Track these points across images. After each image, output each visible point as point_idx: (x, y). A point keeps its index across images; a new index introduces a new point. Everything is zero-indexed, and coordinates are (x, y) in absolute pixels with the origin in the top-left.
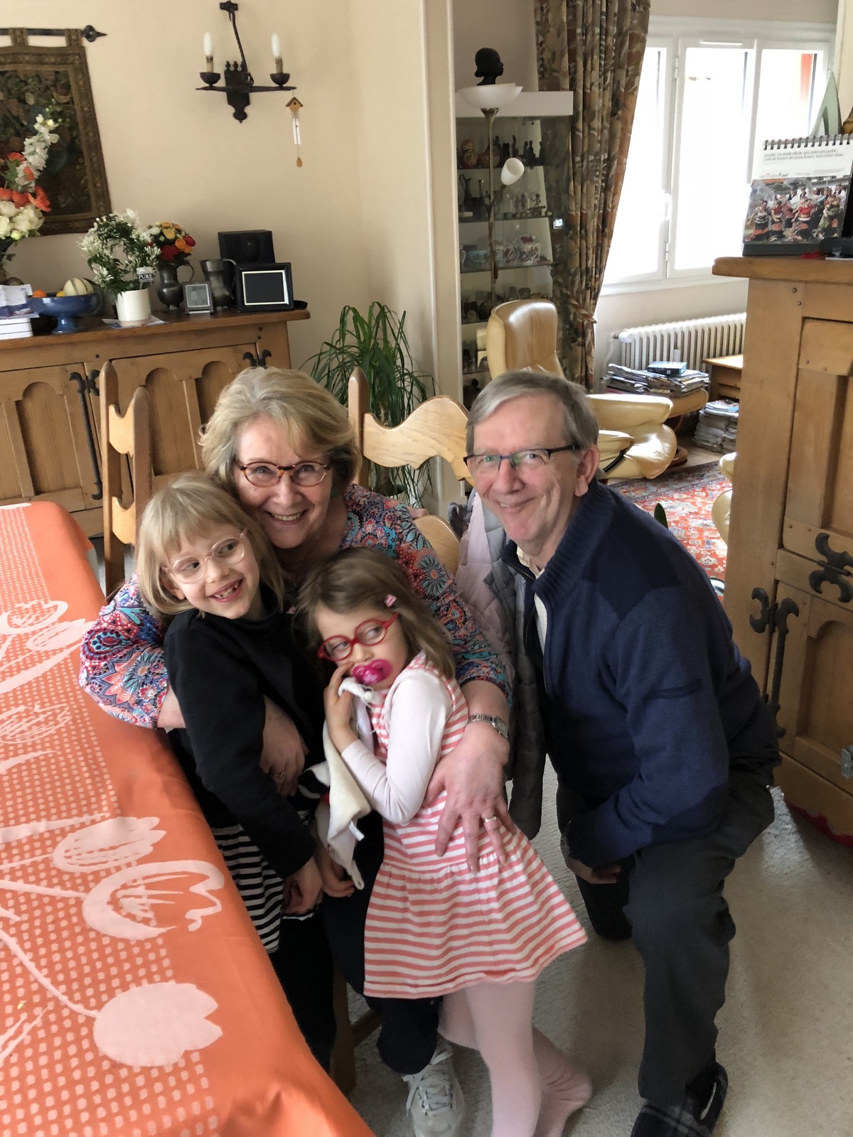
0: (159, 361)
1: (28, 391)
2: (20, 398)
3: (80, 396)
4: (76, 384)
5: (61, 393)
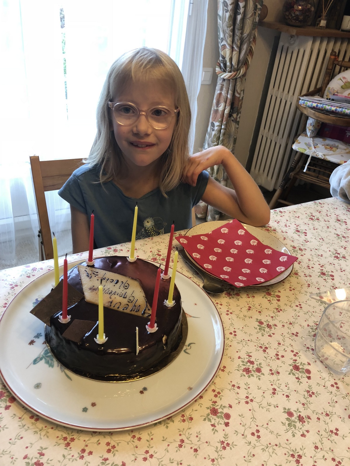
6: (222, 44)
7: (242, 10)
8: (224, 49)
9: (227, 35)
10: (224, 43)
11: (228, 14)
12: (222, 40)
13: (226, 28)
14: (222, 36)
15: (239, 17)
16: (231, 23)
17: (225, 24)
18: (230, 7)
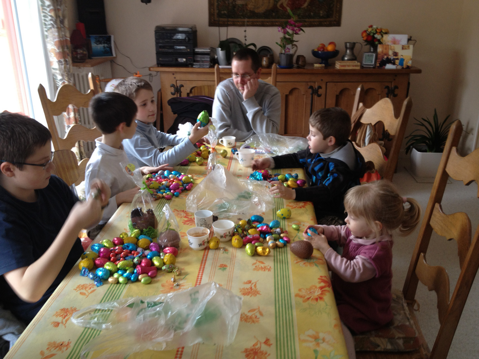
0: (347, 85)
1: (291, 92)
2: (288, 93)
3: (311, 96)
4: (310, 91)
5: (304, 94)
11: (63, 66)
18: (63, 63)
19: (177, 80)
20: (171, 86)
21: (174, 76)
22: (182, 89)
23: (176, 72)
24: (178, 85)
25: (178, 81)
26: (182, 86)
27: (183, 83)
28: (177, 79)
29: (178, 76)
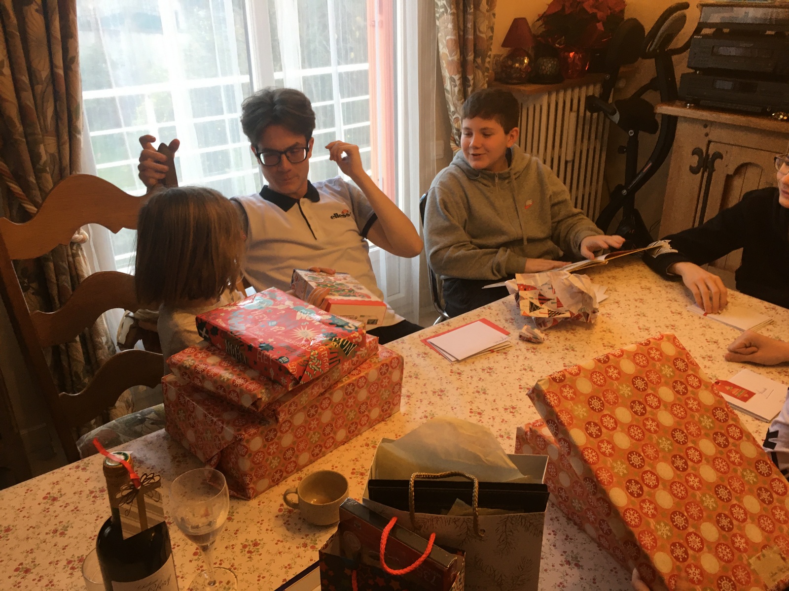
6: (454, 117)
7: (472, 82)
8: (457, 122)
9: (458, 108)
10: (456, 115)
12: (454, 113)
13: (457, 102)
14: (452, 109)
15: (470, 89)
16: (461, 96)
17: (455, 98)
19: (710, 142)
20: (693, 154)
21: (707, 130)
22: (718, 162)
23: (712, 123)
24: (711, 152)
25: (712, 145)
26: (718, 156)
27: (722, 149)
28: (710, 137)
29: (716, 134)
